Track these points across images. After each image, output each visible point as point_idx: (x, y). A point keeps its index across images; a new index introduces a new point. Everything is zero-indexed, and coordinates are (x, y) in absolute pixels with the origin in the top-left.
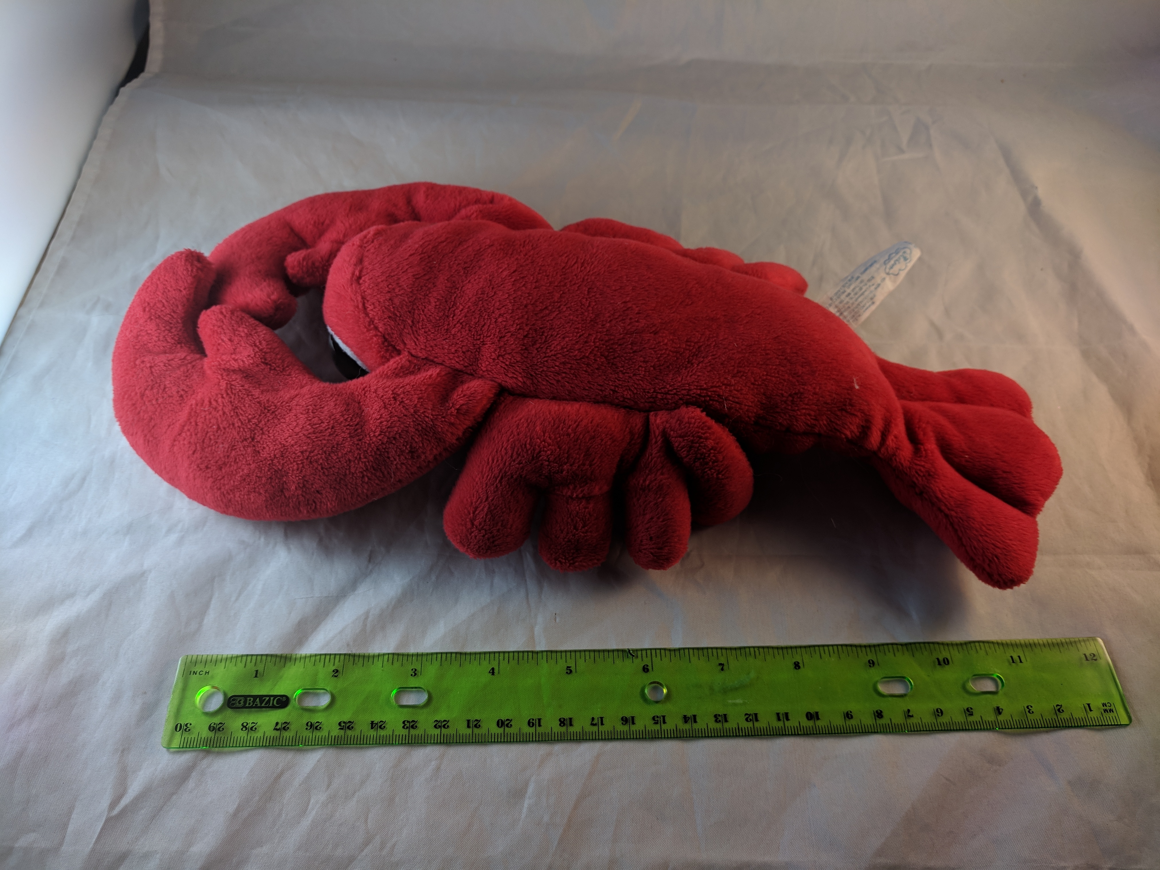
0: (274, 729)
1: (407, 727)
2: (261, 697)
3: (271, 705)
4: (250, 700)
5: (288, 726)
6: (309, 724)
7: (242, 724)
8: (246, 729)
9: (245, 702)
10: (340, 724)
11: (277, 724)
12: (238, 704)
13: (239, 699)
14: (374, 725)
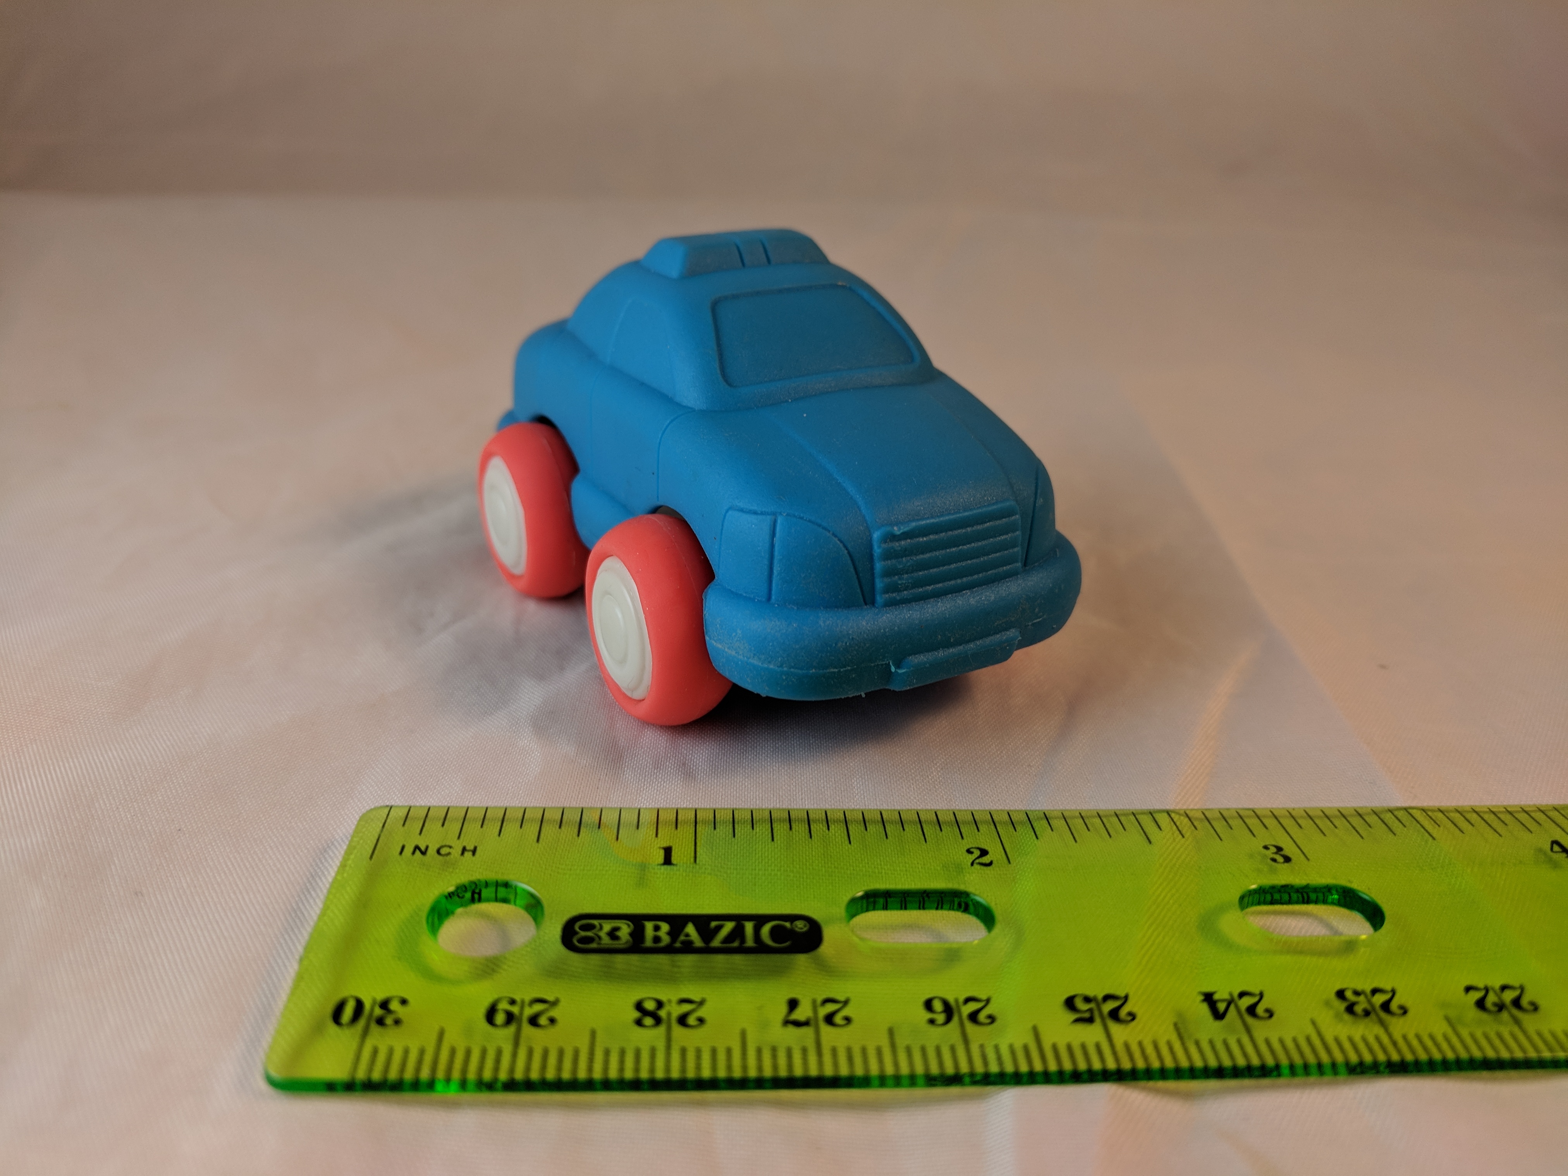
0: (787, 1022)
1: (1367, 1013)
2: (703, 922)
3: (750, 942)
4: (657, 928)
5: (845, 1012)
6: (938, 1006)
7: (639, 1006)
8: (658, 1021)
9: (638, 934)
10: (1070, 1003)
11: (793, 1004)
12: (606, 941)
13: (607, 926)
14: (1222, 1007)
